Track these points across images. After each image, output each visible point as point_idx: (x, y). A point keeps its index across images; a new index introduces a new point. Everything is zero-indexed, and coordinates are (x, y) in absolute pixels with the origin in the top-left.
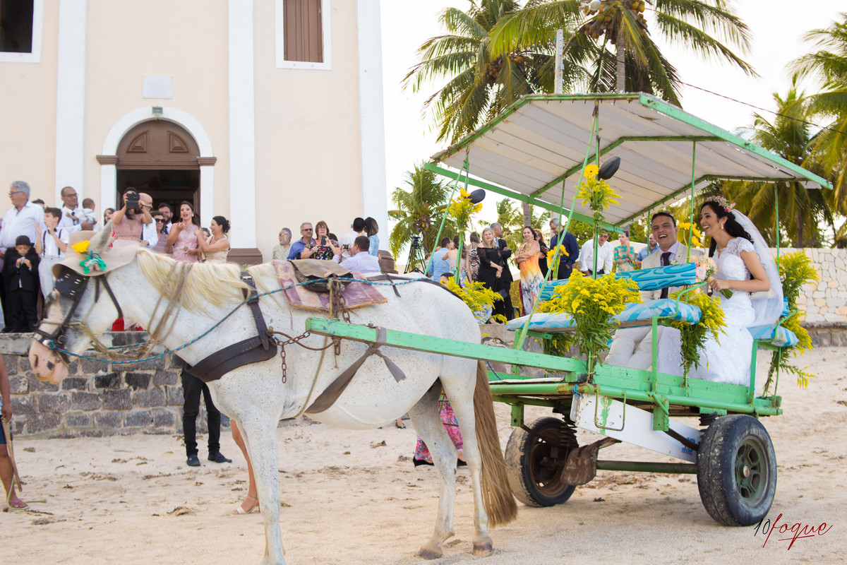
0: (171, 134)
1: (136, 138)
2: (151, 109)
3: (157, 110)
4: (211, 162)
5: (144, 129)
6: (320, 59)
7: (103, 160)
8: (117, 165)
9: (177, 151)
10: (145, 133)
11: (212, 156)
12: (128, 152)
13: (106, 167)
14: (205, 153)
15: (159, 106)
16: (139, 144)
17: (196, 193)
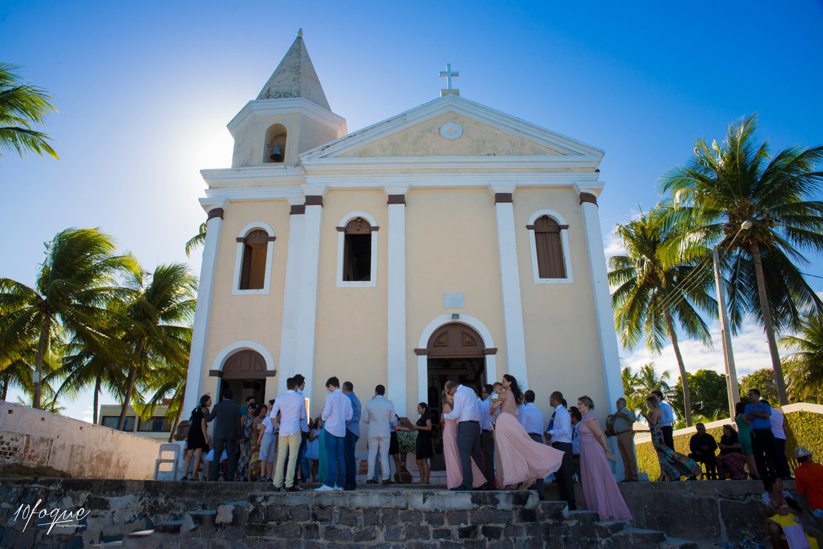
0: (463, 332)
1: (440, 336)
2: (451, 315)
3: (456, 316)
4: (493, 351)
5: (444, 330)
6: (563, 275)
7: (419, 352)
8: (428, 356)
9: (468, 344)
10: (446, 332)
11: (493, 347)
12: (434, 346)
13: (420, 357)
14: (489, 344)
15: (457, 313)
16: (442, 340)
17: (482, 374)
